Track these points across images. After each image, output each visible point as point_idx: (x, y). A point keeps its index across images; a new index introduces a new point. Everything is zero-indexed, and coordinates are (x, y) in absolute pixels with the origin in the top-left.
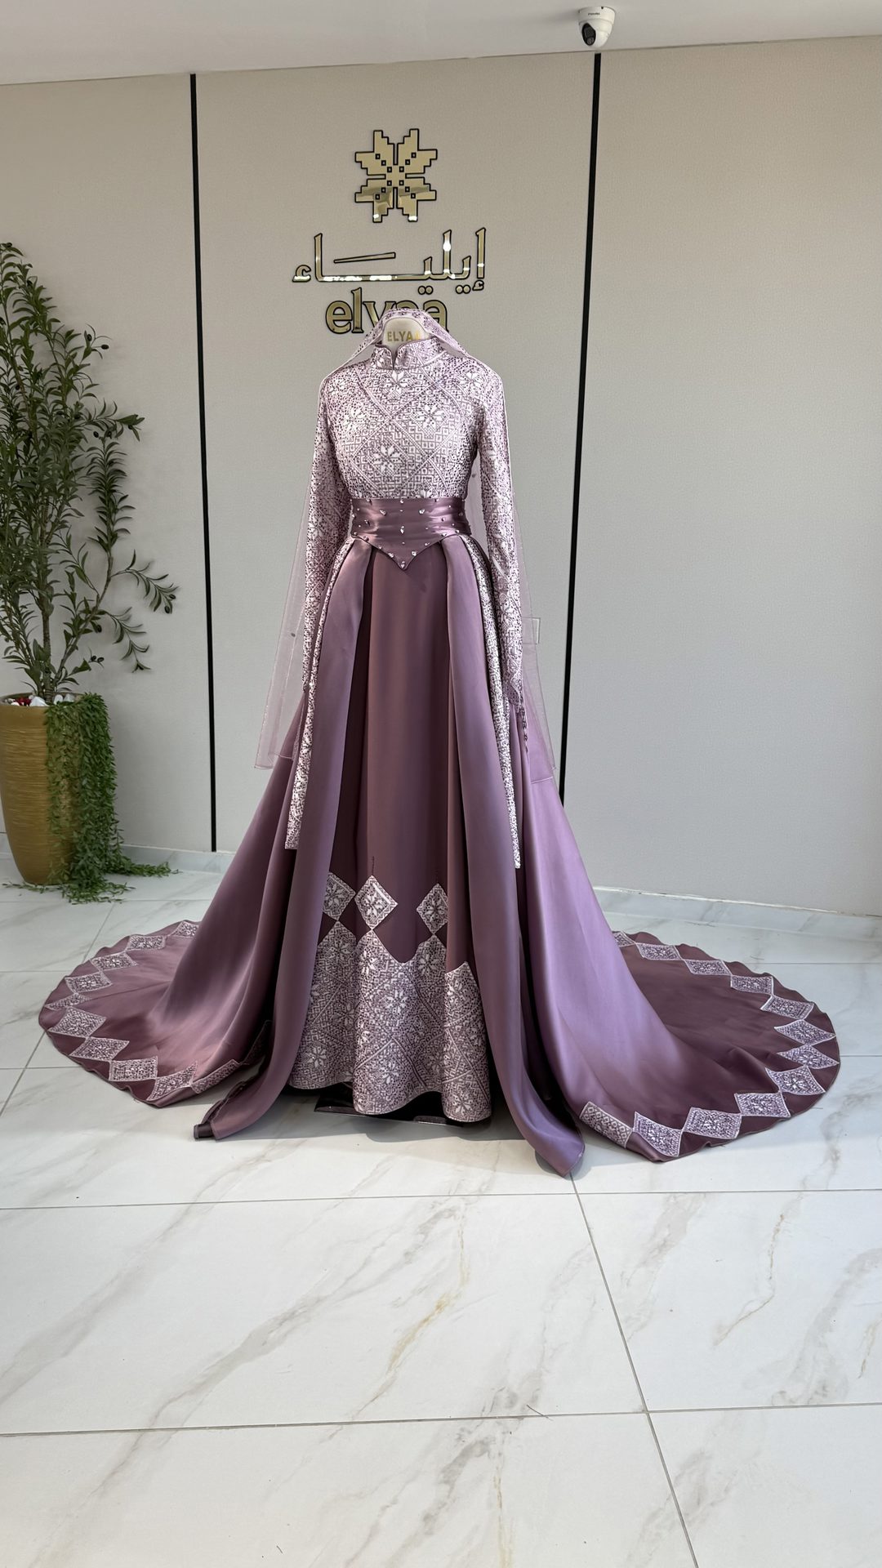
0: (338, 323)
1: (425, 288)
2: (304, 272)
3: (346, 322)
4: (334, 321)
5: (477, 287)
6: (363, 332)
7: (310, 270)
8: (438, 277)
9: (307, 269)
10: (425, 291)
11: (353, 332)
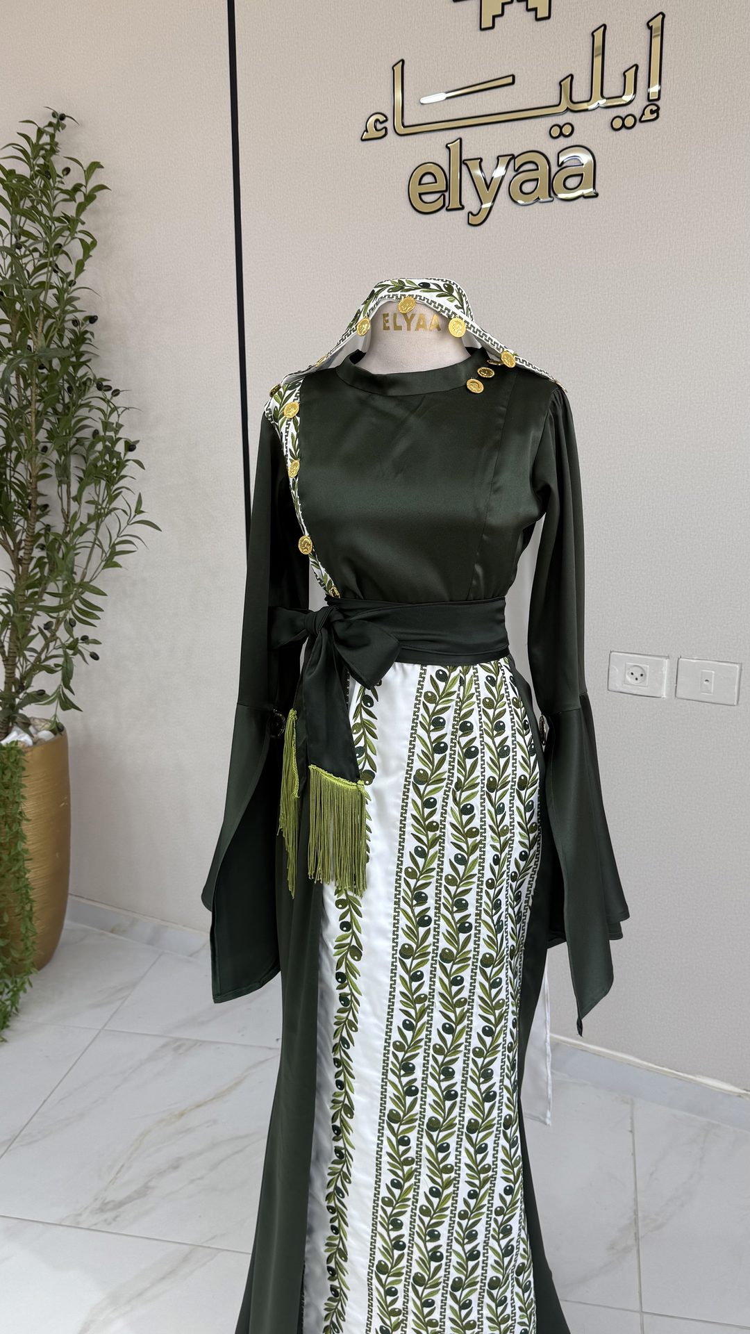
0: (426, 198)
1: (561, 128)
2: (379, 126)
3: (438, 195)
4: (420, 195)
5: (648, 116)
6: (463, 208)
7: (386, 120)
8: (584, 106)
9: (382, 118)
10: (561, 132)
11: (447, 210)
